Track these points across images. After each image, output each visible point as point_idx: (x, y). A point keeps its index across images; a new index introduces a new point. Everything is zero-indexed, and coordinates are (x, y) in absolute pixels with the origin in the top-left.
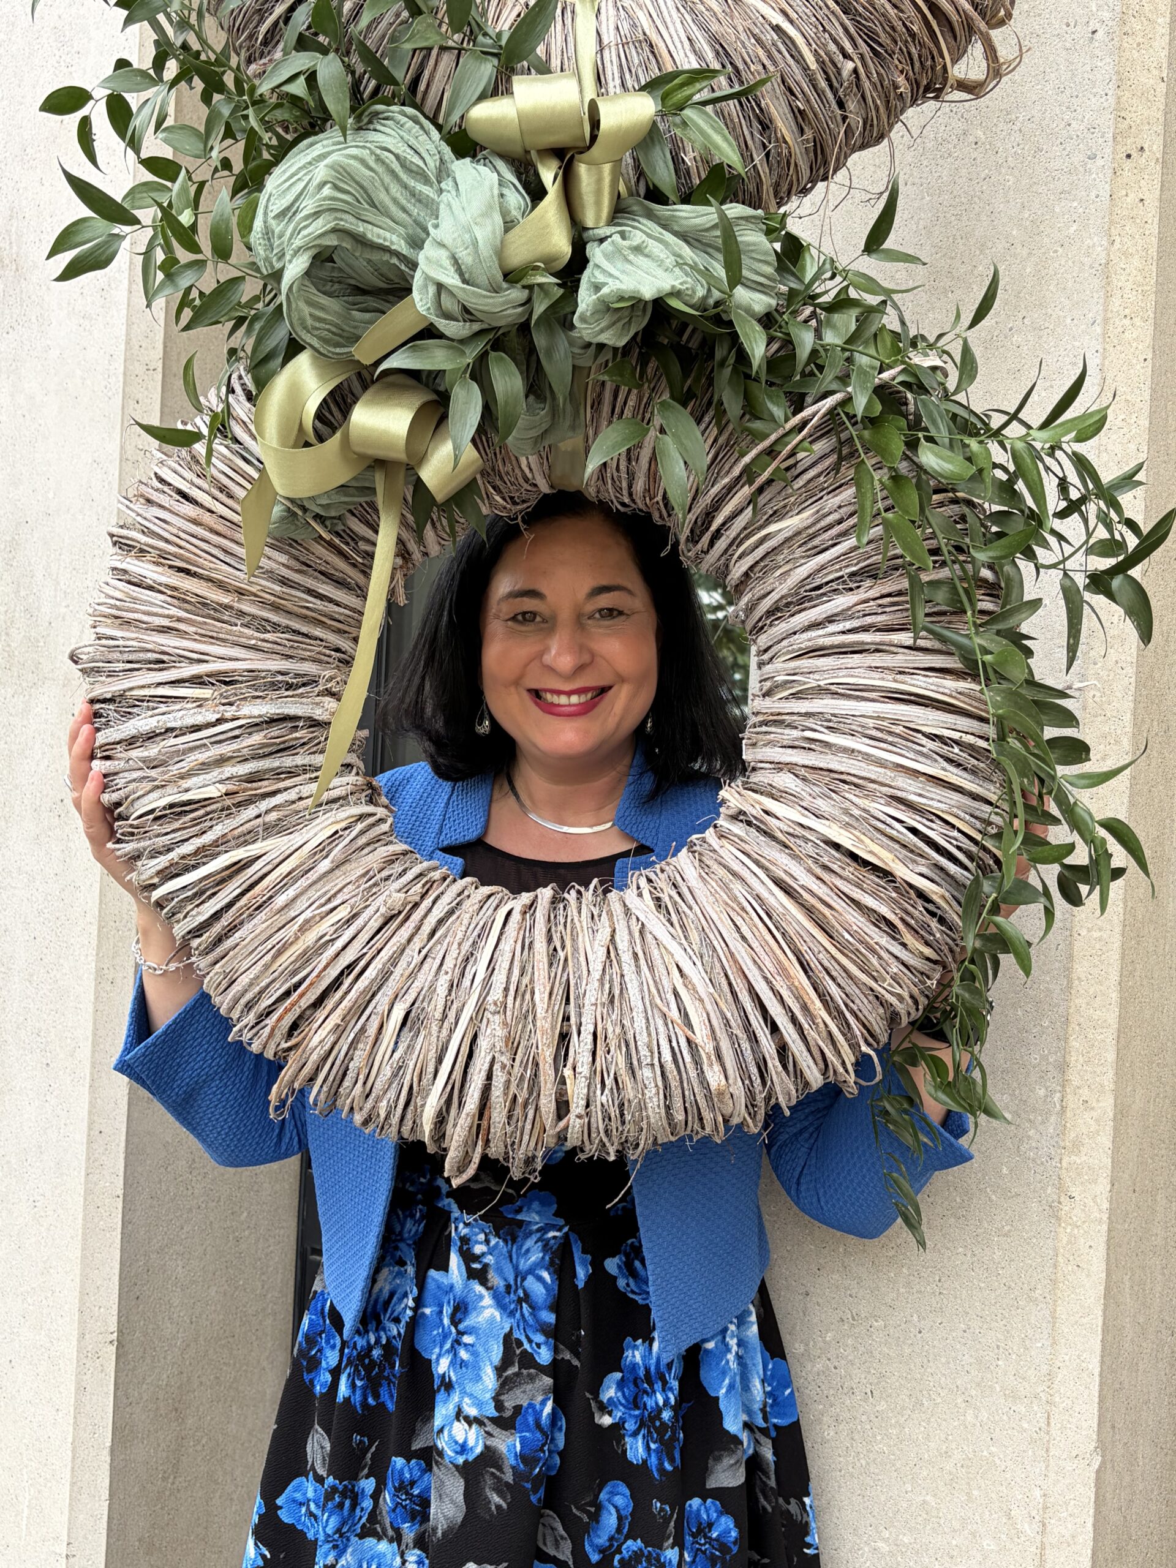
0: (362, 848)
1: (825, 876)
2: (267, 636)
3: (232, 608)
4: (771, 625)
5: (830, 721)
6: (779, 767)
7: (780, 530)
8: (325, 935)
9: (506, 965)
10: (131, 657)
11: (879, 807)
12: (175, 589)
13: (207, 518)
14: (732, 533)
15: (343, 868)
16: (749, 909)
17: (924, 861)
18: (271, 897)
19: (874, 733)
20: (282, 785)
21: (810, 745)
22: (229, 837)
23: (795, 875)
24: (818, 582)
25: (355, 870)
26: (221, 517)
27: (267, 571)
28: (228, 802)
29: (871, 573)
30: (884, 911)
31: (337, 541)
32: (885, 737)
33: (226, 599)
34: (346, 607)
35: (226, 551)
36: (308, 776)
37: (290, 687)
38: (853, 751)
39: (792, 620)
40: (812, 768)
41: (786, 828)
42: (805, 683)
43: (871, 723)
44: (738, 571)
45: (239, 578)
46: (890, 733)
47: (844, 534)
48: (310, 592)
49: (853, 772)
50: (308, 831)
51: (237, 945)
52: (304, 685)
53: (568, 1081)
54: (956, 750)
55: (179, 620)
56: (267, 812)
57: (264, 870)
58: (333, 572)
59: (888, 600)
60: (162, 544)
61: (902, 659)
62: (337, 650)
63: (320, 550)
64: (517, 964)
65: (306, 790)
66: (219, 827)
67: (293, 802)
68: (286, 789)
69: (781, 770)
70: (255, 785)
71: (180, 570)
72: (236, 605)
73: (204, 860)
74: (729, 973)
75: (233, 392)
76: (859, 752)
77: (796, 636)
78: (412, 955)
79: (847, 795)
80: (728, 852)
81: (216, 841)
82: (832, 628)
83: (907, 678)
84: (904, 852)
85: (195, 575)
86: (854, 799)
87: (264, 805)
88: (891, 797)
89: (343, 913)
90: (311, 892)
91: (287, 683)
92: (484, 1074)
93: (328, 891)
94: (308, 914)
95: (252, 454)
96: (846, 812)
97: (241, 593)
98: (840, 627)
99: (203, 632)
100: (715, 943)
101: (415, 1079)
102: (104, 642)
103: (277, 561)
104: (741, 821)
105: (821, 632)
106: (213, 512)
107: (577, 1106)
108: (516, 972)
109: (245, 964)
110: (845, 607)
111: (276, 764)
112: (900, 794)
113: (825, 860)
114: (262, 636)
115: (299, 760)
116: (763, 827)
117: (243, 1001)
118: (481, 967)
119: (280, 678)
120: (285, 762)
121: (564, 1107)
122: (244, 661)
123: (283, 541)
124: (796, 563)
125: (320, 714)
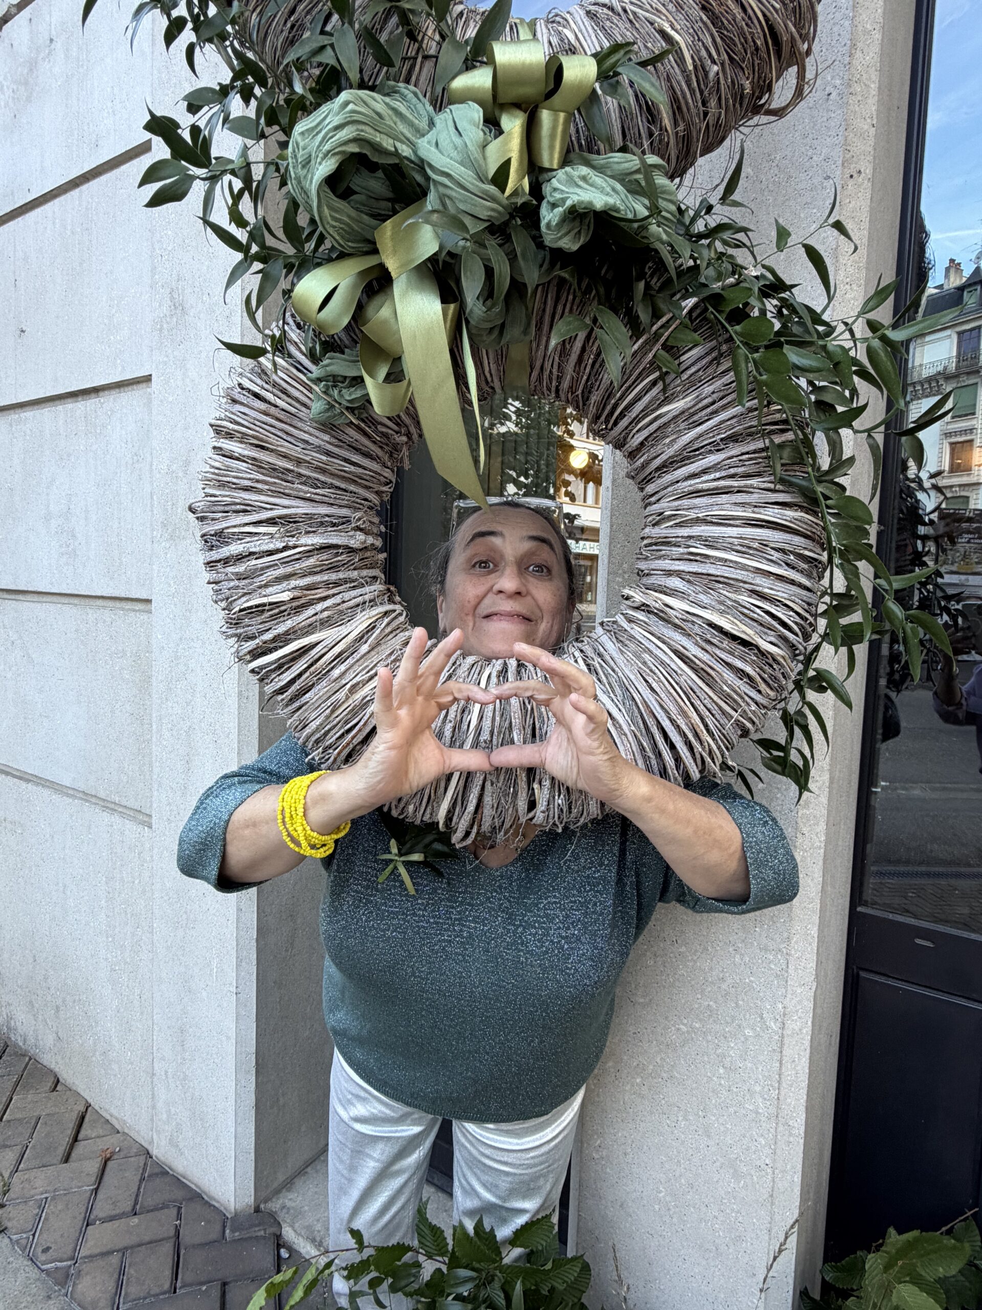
0: (388, 635)
1: (708, 647)
2: (318, 491)
3: (293, 471)
4: (659, 477)
5: (706, 541)
6: (669, 573)
7: (669, 411)
8: (366, 697)
9: (490, 714)
10: (227, 509)
11: (744, 599)
12: (254, 459)
13: (273, 410)
14: (634, 413)
15: (376, 650)
16: (657, 671)
17: (772, 633)
18: (329, 671)
19: (739, 548)
20: (331, 592)
21: (693, 558)
22: (297, 628)
23: (687, 647)
24: (696, 446)
25: (385, 650)
26: (283, 410)
27: (317, 447)
28: (295, 604)
29: (735, 438)
30: (748, 669)
31: (363, 425)
32: (747, 550)
33: (289, 466)
34: (370, 470)
35: (287, 433)
36: (348, 585)
37: (334, 525)
38: (726, 560)
39: (676, 472)
40: (695, 573)
41: (680, 616)
42: (686, 516)
43: (736, 541)
44: (635, 441)
45: (296, 451)
46: (750, 548)
47: (715, 412)
48: (346, 460)
49: (726, 575)
50: (351, 625)
51: (308, 702)
52: (343, 523)
53: (536, 791)
54: (792, 557)
55: (258, 481)
56: (322, 612)
57: (322, 652)
58: (361, 447)
59: (747, 456)
60: (244, 430)
61: (757, 497)
62: (366, 500)
63: (351, 432)
64: (497, 713)
65: (347, 596)
66: (289, 622)
67: (339, 604)
68: (334, 595)
69: (670, 575)
70: (313, 592)
71: (257, 446)
72: (296, 469)
73: (281, 644)
74: (645, 715)
75: (288, 324)
76: (731, 561)
77: (679, 484)
79: (722, 591)
80: (637, 631)
81: (287, 631)
82: (706, 477)
83: (762, 510)
84: (760, 627)
85: (267, 449)
86: (727, 594)
87: (319, 607)
88: (751, 591)
90: (356, 667)
91: (332, 522)
92: (479, 788)
93: (367, 666)
94: (354, 681)
95: (301, 365)
96: (721, 603)
97: (299, 462)
98: (712, 476)
99: (274, 489)
100: (634, 695)
101: (433, 791)
102: (209, 499)
103: (322, 439)
104: (643, 610)
105: (698, 481)
106: (276, 406)
107: (541, 806)
108: (498, 719)
109: (313, 715)
110: (716, 462)
111: (326, 578)
112: (757, 588)
113: (708, 637)
114: (315, 491)
115: (341, 575)
116: (661, 614)
117: (313, 739)
118: (474, 717)
119: (327, 519)
120: (333, 577)
121: (532, 805)
122: (302, 508)
123: (327, 426)
124: (680, 434)
125: (353, 543)
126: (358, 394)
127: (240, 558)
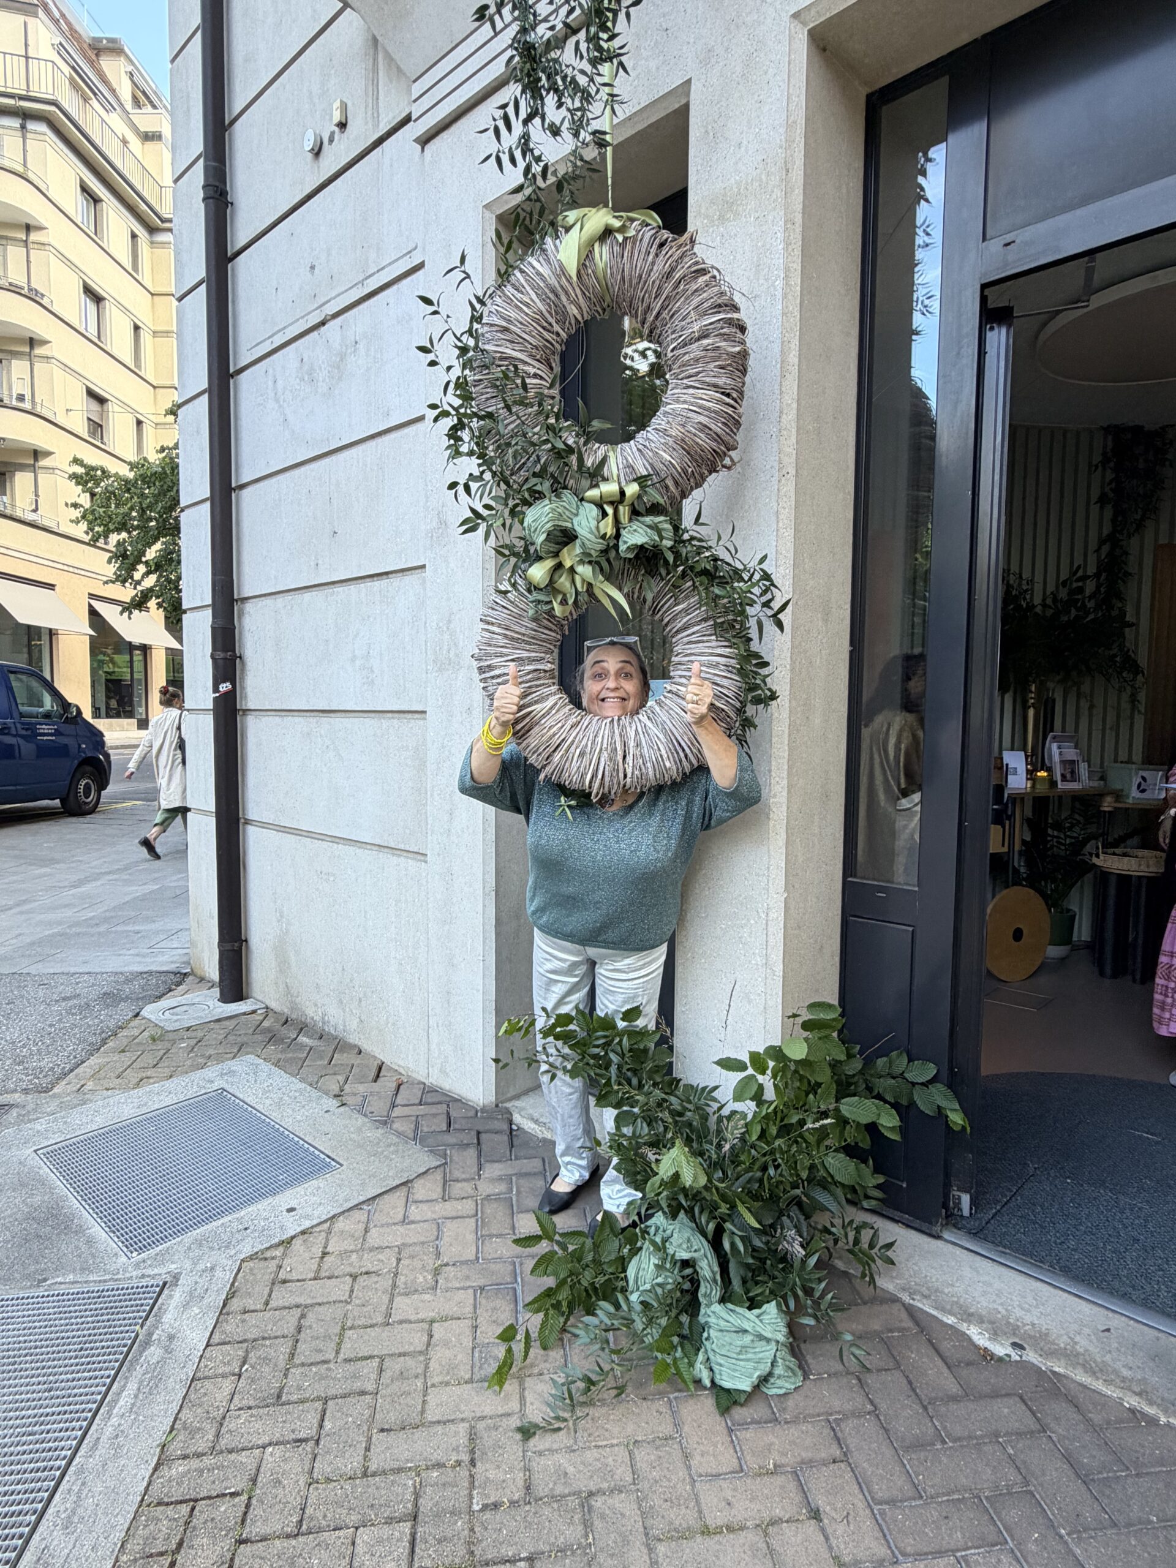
0: (562, 707)
3: (520, 639)
4: (678, 635)
6: (681, 677)
7: (677, 609)
8: (555, 731)
9: (607, 737)
10: (491, 655)
12: (504, 634)
13: (512, 613)
14: (664, 609)
15: (558, 712)
16: (675, 717)
17: (725, 702)
18: (539, 722)
20: (537, 689)
24: (690, 623)
25: (562, 713)
26: (517, 614)
29: (705, 620)
32: (711, 666)
33: (519, 636)
34: (552, 636)
35: (518, 623)
36: (545, 686)
39: (684, 634)
42: (688, 652)
44: (666, 620)
45: (523, 630)
46: (713, 665)
47: (695, 610)
48: (542, 633)
50: (547, 702)
51: (530, 735)
52: (542, 660)
53: (626, 769)
54: (731, 668)
55: (507, 644)
57: (536, 714)
58: (549, 627)
59: (710, 627)
61: (714, 644)
62: (551, 649)
63: (545, 622)
64: (610, 736)
65: (544, 690)
67: (541, 694)
68: (539, 690)
71: (505, 628)
72: (522, 638)
74: (670, 735)
77: (685, 638)
78: (580, 736)
80: (668, 702)
82: (695, 636)
83: (715, 649)
85: (510, 630)
89: (560, 725)
90: (550, 720)
91: (538, 660)
92: (603, 768)
93: (555, 719)
94: (550, 726)
95: (523, 594)
97: (524, 635)
98: (697, 635)
99: (513, 646)
100: (666, 727)
101: (584, 770)
102: (482, 651)
103: (533, 625)
104: (671, 692)
105: (692, 637)
106: (514, 612)
107: (629, 775)
108: (610, 739)
109: (533, 741)
110: (698, 629)
114: (530, 646)
115: (542, 682)
118: (600, 739)
119: (535, 658)
120: (538, 683)
121: (625, 776)
122: (526, 654)
123: (535, 619)
124: (682, 618)
125: (547, 668)
126: (549, 607)
127: (499, 676)
